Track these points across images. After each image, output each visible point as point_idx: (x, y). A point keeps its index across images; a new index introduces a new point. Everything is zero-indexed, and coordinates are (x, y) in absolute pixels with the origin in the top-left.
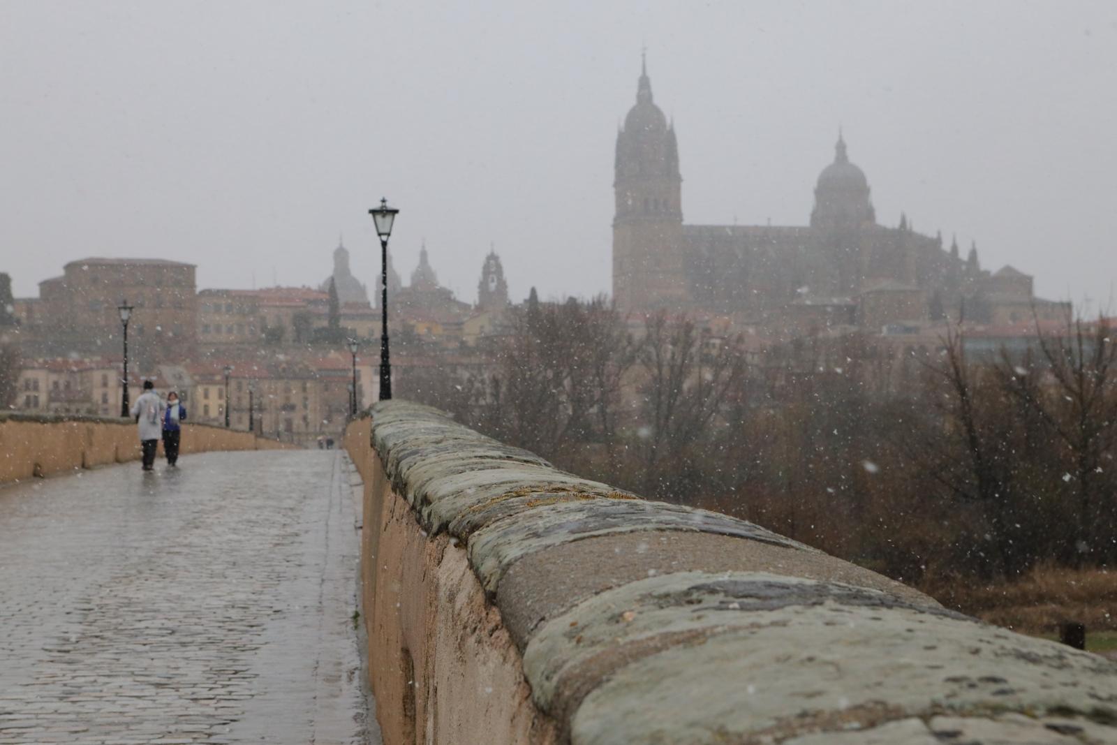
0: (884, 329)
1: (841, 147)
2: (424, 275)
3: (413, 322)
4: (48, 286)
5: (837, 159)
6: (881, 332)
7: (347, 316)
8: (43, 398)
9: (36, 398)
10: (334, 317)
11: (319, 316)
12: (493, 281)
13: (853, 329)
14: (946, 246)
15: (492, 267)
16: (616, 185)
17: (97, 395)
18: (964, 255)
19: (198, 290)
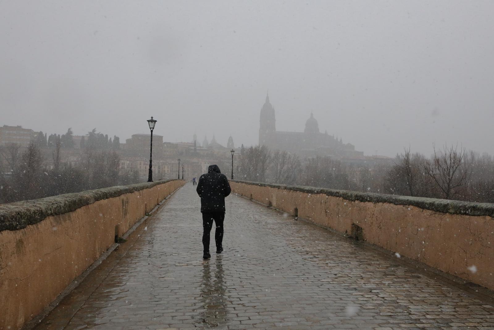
1: (312, 114)
2: (214, 141)
3: (214, 151)
4: (127, 140)
5: (311, 117)
7: (198, 150)
8: (126, 167)
9: (124, 167)
10: (195, 150)
11: (192, 150)
14: (335, 138)
17: (139, 167)
18: (339, 140)
19: (163, 142)
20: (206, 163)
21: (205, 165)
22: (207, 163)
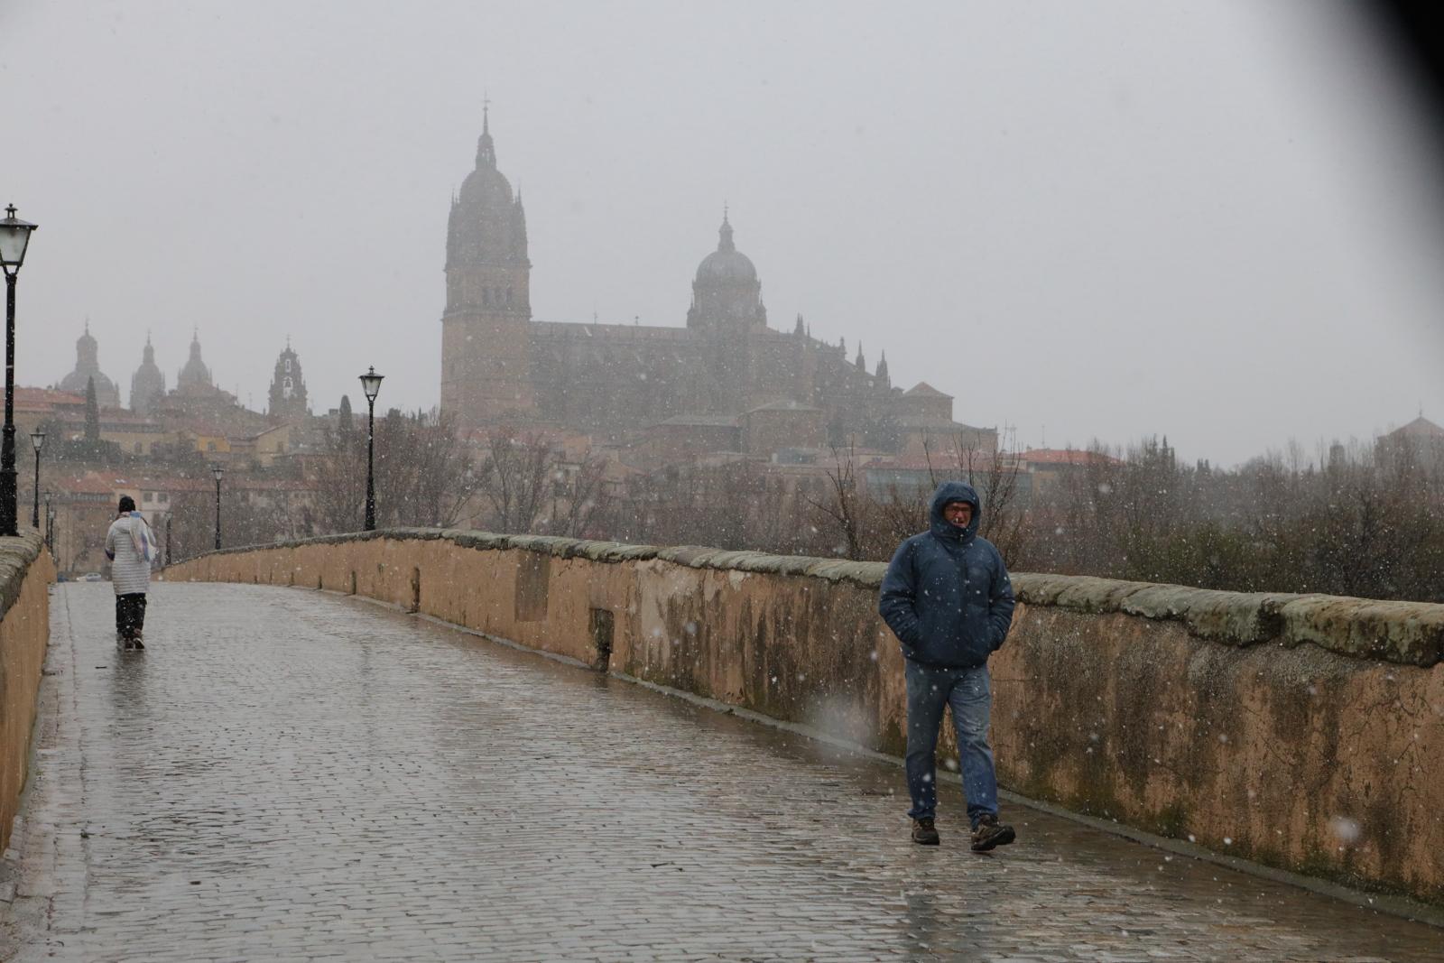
0: (775, 457)
1: (726, 232)
2: (195, 373)
3: (192, 436)
5: (721, 245)
6: (770, 460)
7: (107, 427)
10: (92, 427)
11: (72, 427)
12: (288, 385)
13: (737, 457)
14: (851, 358)
15: (288, 368)
16: (448, 268)
18: (871, 369)
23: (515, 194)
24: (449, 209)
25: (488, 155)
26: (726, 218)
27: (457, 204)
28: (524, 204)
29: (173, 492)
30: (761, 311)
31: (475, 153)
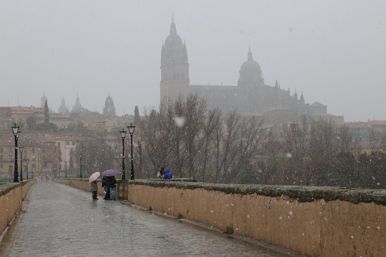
1: (250, 54)
3: (83, 121)
5: (248, 59)
7: (52, 119)
10: (47, 120)
11: (40, 119)
12: (109, 108)
14: (291, 94)
15: (109, 102)
16: (161, 67)
18: (299, 98)
20: (68, 144)
21: (67, 146)
22: (71, 143)
23: (183, 42)
24: (161, 48)
25: (174, 30)
26: (250, 50)
27: (164, 46)
28: (186, 46)
29: (77, 141)
30: (262, 80)
31: (170, 29)
